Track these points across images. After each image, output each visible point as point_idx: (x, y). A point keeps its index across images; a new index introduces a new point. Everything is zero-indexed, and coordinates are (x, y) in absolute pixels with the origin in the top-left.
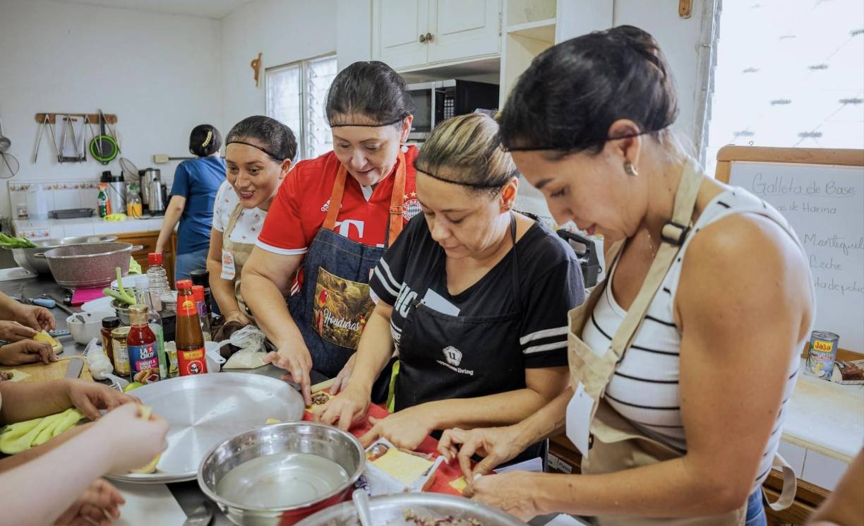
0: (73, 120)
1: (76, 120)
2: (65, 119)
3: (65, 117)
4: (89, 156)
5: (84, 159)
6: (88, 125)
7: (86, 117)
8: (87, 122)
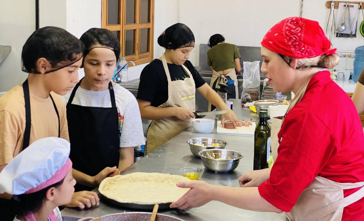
0: (351, 6)
1: (353, 6)
2: (345, 6)
3: (345, 4)
4: (358, 34)
5: (355, 36)
6: (361, 10)
7: (361, 4)
8: (360, 8)
